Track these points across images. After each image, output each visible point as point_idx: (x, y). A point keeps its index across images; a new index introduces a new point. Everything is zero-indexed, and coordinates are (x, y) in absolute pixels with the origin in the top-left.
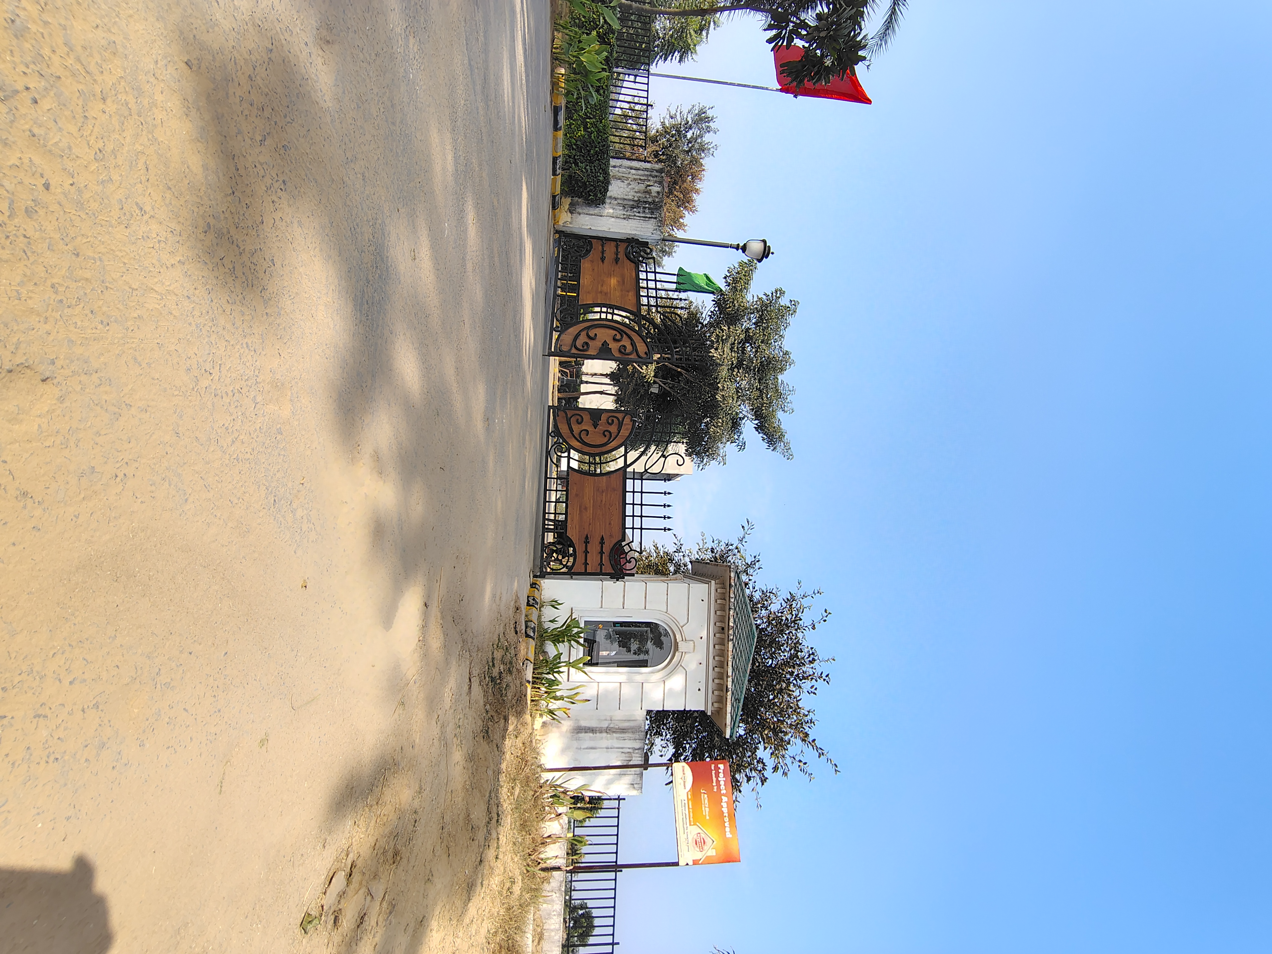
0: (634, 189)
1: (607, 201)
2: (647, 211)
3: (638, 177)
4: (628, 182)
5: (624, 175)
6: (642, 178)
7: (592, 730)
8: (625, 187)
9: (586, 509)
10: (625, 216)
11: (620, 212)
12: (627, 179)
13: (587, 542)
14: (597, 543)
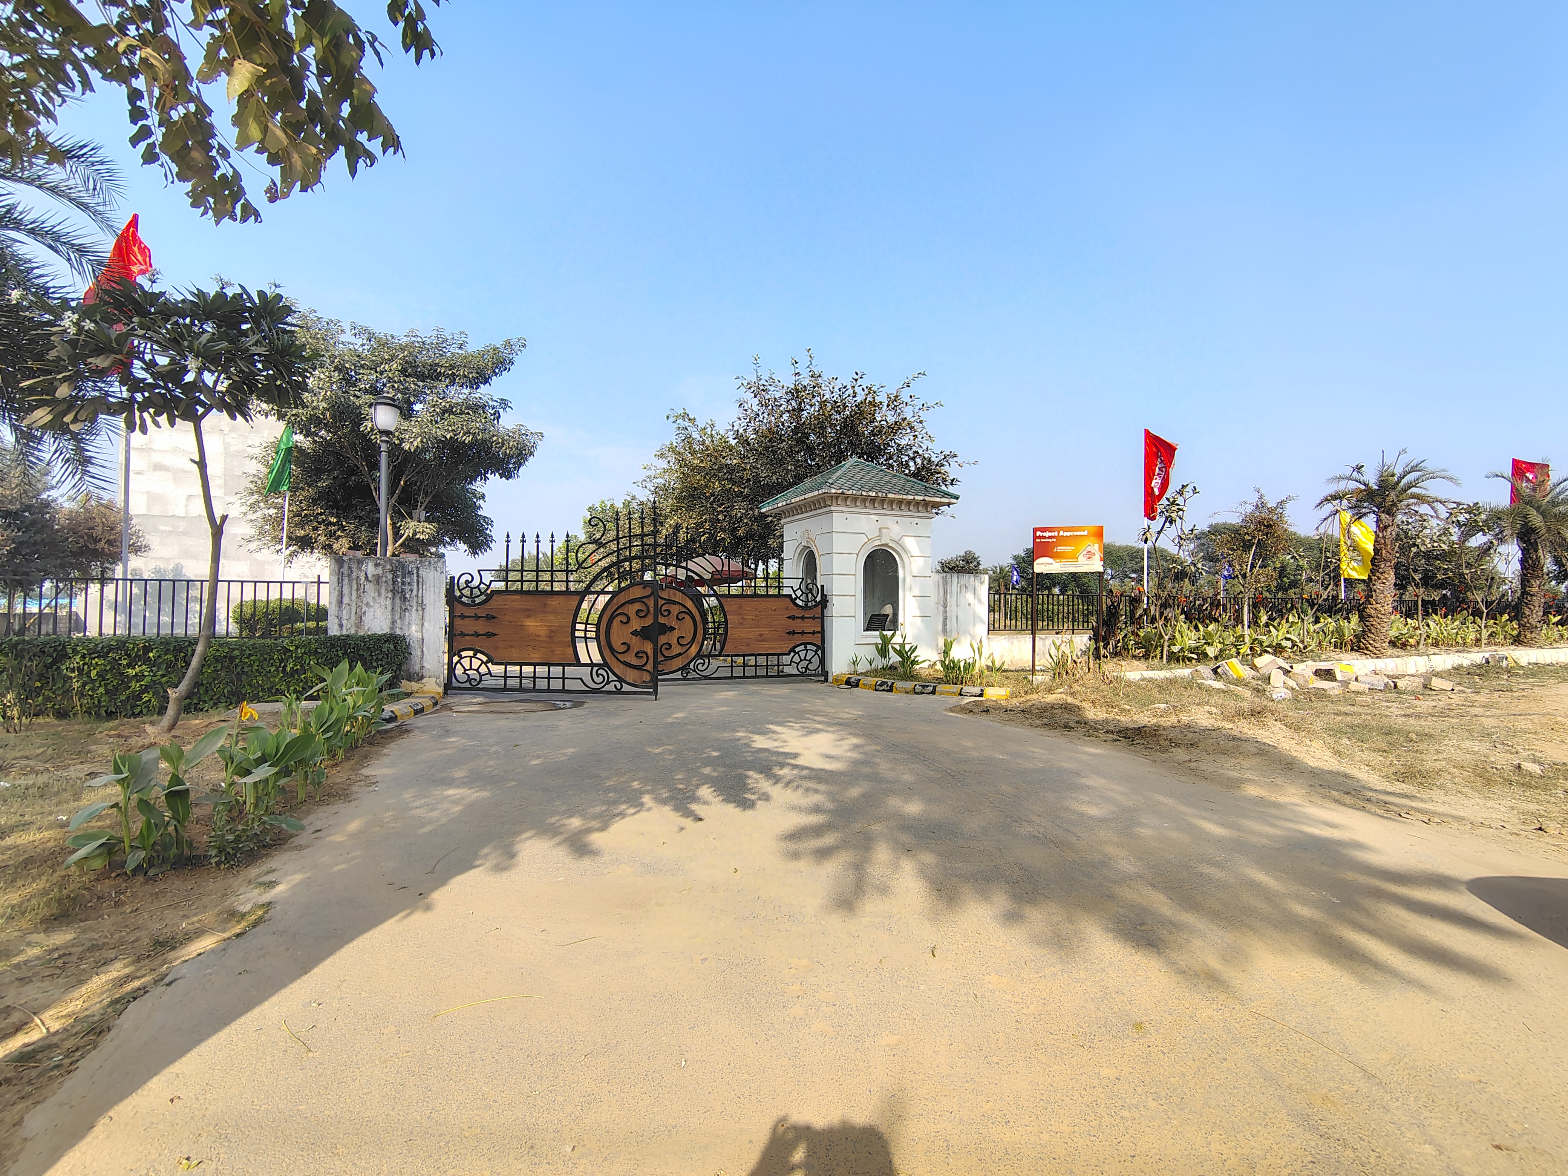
0: (374, 598)
1: (398, 632)
2: (408, 580)
3: (354, 593)
4: (364, 607)
5: (353, 612)
6: (355, 587)
7: (945, 619)
8: (372, 609)
9: (761, 635)
10: (420, 609)
11: (413, 616)
12: (358, 607)
13: (793, 633)
14: (794, 622)
